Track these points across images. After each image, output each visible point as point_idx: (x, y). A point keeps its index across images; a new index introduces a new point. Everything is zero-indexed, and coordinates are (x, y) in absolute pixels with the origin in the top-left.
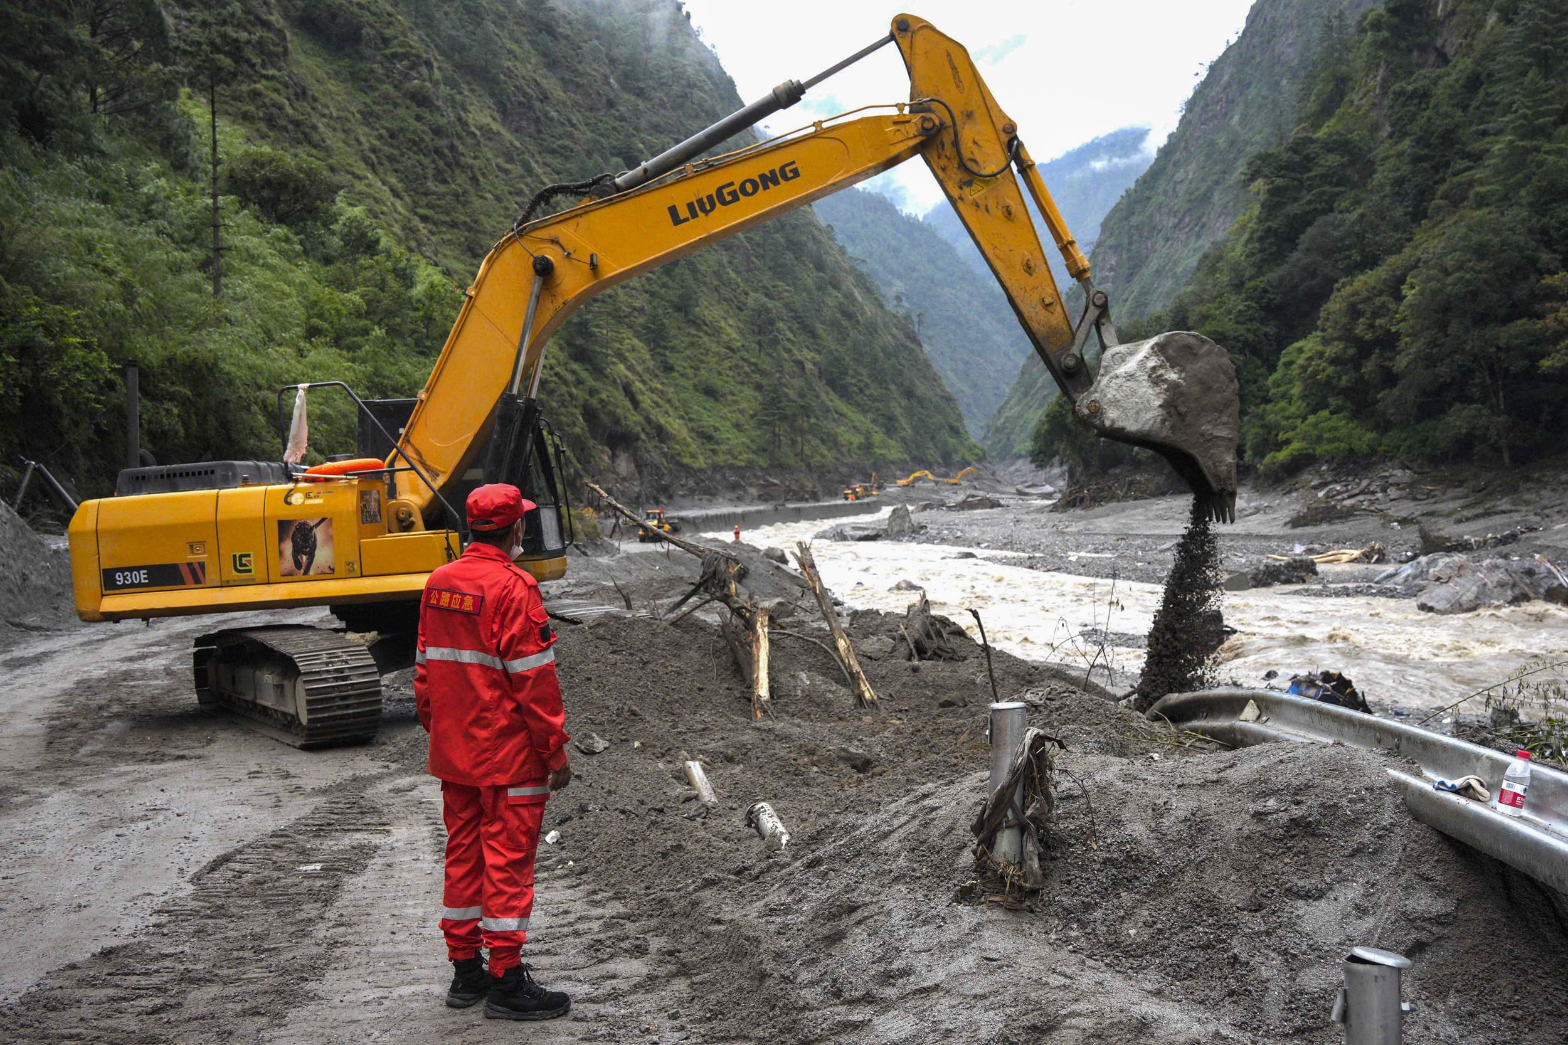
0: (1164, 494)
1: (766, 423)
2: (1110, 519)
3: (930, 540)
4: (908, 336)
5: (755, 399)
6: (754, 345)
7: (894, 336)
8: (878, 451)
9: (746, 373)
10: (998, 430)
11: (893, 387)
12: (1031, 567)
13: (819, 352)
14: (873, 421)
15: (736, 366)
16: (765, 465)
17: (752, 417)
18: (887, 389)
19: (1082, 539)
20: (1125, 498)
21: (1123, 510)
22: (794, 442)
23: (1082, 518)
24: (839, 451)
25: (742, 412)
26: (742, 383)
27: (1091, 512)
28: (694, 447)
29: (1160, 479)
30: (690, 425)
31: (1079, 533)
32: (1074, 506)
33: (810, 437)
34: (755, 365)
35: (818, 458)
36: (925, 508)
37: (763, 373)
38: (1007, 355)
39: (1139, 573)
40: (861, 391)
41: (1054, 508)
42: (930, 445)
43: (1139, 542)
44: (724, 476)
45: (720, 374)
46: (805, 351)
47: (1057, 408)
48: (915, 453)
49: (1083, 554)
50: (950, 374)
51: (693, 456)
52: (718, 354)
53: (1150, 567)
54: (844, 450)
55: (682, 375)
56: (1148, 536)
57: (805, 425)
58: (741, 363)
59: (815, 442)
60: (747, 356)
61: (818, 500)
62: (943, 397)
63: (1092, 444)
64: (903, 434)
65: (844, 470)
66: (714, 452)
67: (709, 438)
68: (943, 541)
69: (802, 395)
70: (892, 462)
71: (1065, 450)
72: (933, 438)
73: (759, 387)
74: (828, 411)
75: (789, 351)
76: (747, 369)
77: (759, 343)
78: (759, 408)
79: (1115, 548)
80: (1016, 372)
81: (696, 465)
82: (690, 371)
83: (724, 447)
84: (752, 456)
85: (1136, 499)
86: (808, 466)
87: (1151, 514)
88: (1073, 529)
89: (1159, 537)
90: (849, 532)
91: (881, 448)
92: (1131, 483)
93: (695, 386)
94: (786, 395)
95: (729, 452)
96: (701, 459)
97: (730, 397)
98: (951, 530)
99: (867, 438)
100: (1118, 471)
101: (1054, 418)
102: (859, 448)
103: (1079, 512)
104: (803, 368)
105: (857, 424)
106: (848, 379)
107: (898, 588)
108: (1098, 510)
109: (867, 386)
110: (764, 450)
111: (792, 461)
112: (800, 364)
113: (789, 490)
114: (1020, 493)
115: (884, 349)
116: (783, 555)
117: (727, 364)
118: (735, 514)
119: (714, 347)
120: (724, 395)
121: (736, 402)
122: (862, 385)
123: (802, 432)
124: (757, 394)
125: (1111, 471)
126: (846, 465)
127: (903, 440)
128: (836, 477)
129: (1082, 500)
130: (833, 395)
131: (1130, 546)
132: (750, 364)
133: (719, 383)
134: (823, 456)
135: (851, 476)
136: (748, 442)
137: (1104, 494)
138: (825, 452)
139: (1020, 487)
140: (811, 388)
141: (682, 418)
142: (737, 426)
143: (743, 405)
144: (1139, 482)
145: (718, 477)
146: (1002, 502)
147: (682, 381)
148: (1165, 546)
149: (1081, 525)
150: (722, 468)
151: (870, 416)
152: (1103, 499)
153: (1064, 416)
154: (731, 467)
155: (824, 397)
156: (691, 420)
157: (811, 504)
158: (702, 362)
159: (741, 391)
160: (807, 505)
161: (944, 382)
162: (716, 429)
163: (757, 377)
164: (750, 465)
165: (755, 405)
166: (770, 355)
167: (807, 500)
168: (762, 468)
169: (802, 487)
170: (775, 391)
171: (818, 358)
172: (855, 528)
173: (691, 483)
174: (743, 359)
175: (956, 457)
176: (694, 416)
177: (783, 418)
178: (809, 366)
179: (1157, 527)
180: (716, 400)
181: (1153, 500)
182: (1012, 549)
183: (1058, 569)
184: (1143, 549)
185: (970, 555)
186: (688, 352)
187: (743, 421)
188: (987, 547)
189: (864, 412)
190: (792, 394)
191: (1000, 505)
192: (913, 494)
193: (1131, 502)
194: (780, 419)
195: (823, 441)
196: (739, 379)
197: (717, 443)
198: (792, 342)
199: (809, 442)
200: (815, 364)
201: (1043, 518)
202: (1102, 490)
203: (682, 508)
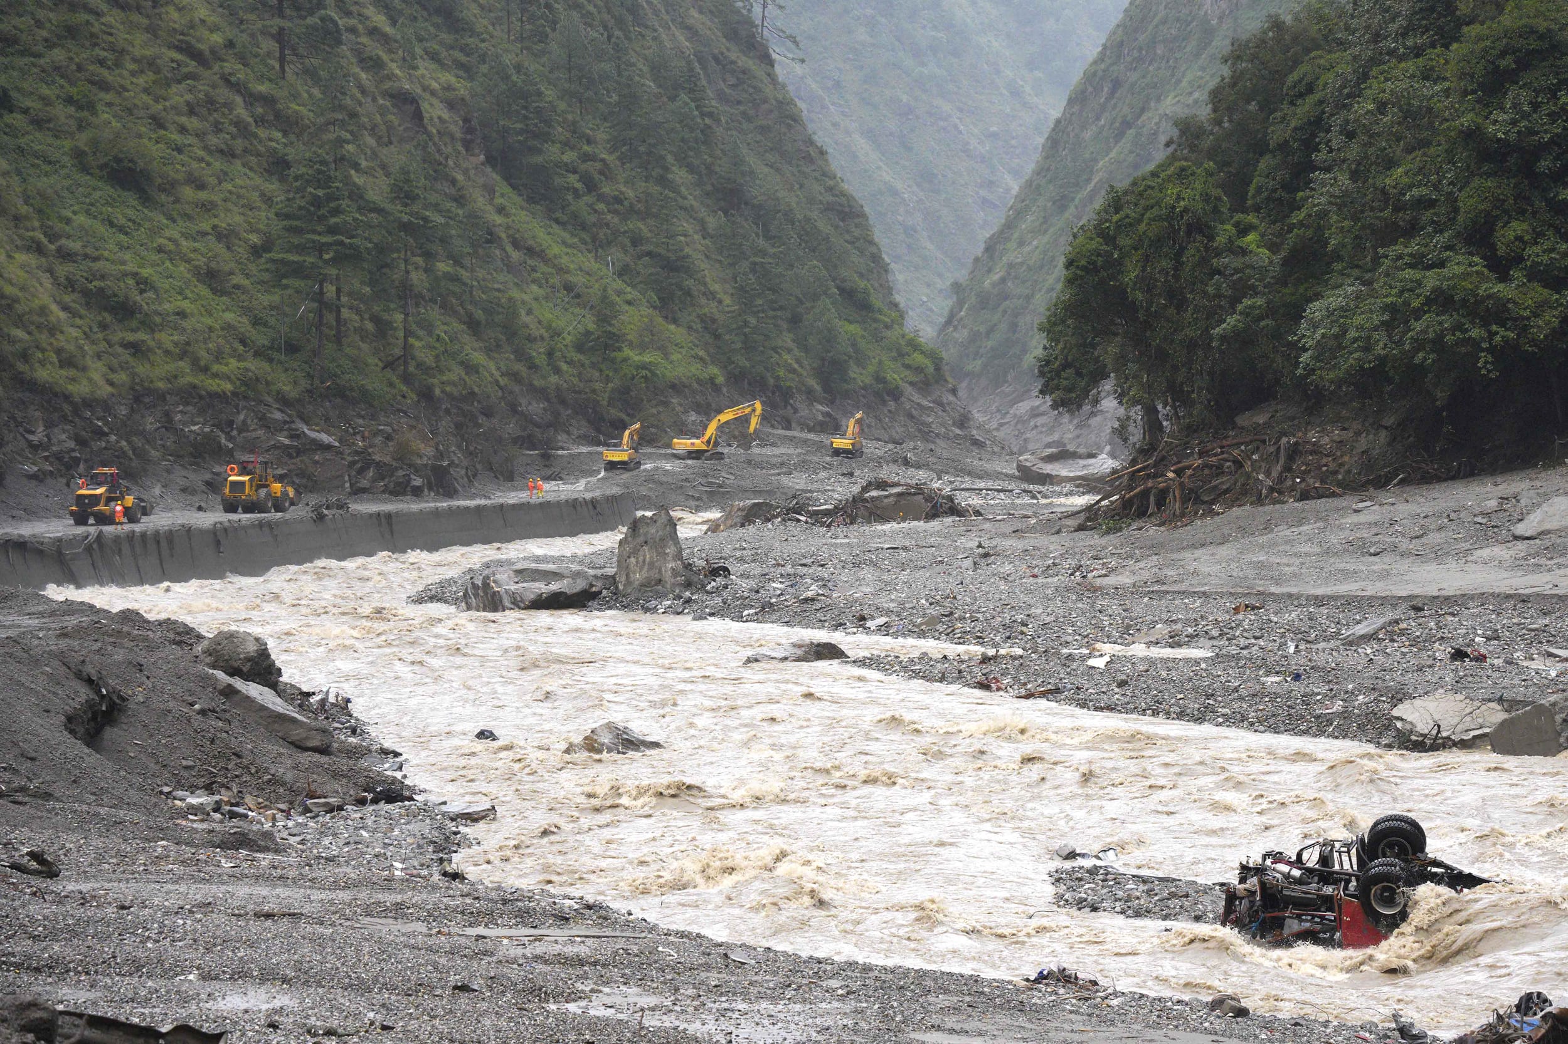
0: (1381, 483)
1: (298, 271)
2: (1224, 551)
3: (732, 610)
4: (733, 35)
5: (268, 200)
6: (268, 45)
7: (691, 31)
8: (636, 357)
9: (240, 125)
10: (984, 302)
11: (679, 175)
12: (984, 686)
13: (467, 71)
14: (623, 272)
15: (210, 102)
16: (290, 390)
17: (256, 251)
18: (662, 181)
19: (1140, 607)
20: (1277, 493)
21: (1267, 528)
22: (383, 328)
23: (1155, 548)
24: (520, 355)
25: (225, 236)
26: (228, 154)
27: (1184, 533)
28: (71, 335)
29: (1374, 442)
30: (64, 270)
31: (1136, 590)
32: (1142, 514)
33: (434, 313)
34: (269, 101)
35: (456, 373)
36: (749, 517)
37: (288, 124)
38: (1016, 93)
39: (1266, 705)
40: (591, 186)
41: (1089, 519)
42: (787, 339)
43: (1292, 616)
44: (168, 423)
45: (158, 123)
46: (425, 68)
47: (1096, 244)
48: (742, 361)
49: (1139, 650)
50: (861, 144)
51: (67, 361)
52: (151, 64)
53: (1299, 688)
54: (538, 352)
55: (38, 123)
56: (1320, 601)
57: (417, 278)
58: (223, 94)
59: (445, 326)
60: (241, 74)
61: (451, 493)
62: (828, 208)
63: (1191, 345)
64: (710, 308)
65: (535, 408)
66: (136, 349)
67: (124, 311)
68: (767, 611)
69: (404, 193)
70: (676, 387)
71: (1121, 360)
72: (795, 321)
73: (278, 166)
74: (491, 238)
75: (373, 64)
76: (241, 111)
77: (280, 36)
78: (278, 227)
79: (1225, 632)
80: (1040, 140)
81: (80, 389)
82: (62, 113)
83: (167, 338)
84: (254, 366)
85: (1304, 496)
86: (426, 395)
87: (1335, 539)
88: (1124, 579)
89: (1350, 602)
90: (506, 583)
91: (643, 347)
92: (1294, 452)
93: (78, 154)
94: (357, 194)
95: (184, 352)
96: (97, 371)
97: (188, 192)
98: (793, 580)
99: (603, 319)
100: (1261, 419)
101: (1091, 268)
102: (580, 348)
103: (1152, 531)
104: (418, 116)
105: (578, 279)
106: (553, 152)
107: (591, 744)
108: (1202, 527)
109: (606, 172)
110: (292, 348)
111: (374, 381)
112: (405, 101)
113: (364, 462)
114: (1027, 475)
115: (657, 69)
116: (264, 653)
117: (178, 95)
118: (188, 531)
119: (140, 45)
120: (170, 187)
121: (207, 208)
122: (592, 167)
123: (406, 293)
124: (273, 187)
125: (1243, 420)
126: (541, 393)
127: (709, 326)
128: (511, 428)
129: (1162, 497)
130: (506, 195)
131: (1265, 627)
132: (252, 99)
133: (156, 150)
134: (470, 368)
135: (556, 424)
136: (244, 324)
137: (1224, 482)
138: (478, 357)
139: (1027, 459)
140: (438, 171)
141: (38, 249)
142: (211, 277)
143: (232, 218)
144: (1316, 450)
145: (150, 423)
146: (964, 500)
147: (39, 141)
148: (1361, 629)
149: (1144, 569)
150: (162, 397)
151: (615, 256)
152: (1220, 495)
153: (1115, 266)
154: (190, 395)
155: (479, 201)
156: (66, 256)
157: (429, 504)
158: (104, 86)
159: (224, 175)
160: (414, 506)
161: (837, 163)
162: (144, 285)
163: (274, 138)
164: (249, 386)
165: (264, 217)
166: (311, 74)
167: (417, 492)
168: (284, 402)
169: (403, 456)
170: (321, 180)
171: (462, 88)
172: (522, 574)
173: (63, 439)
174: (226, 80)
175: (860, 376)
176: (75, 246)
177: (348, 257)
178: (434, 111)
179: (1346, 575)
180: (146, 199)
181: (1350, 501)
182: (950, 635)
183: (1053, 693)
184: (1301, 636)
185: (828, 652)
186: (58, 55)
187: (226, 261)
188: (884, 629)
189: (597, 246)
190: (377, 189)
191: (954, 510)
192: (726, 477)
193: (1292, 504)
194: (336, 261)
195: (473, 325)
196: (213, 140)
197: (152, 328)
198: (385, 39)
199: (429, 328)
200: (451, 105)
201: (1054, 545)
202: (1218, 470)
203: (31, 513)
